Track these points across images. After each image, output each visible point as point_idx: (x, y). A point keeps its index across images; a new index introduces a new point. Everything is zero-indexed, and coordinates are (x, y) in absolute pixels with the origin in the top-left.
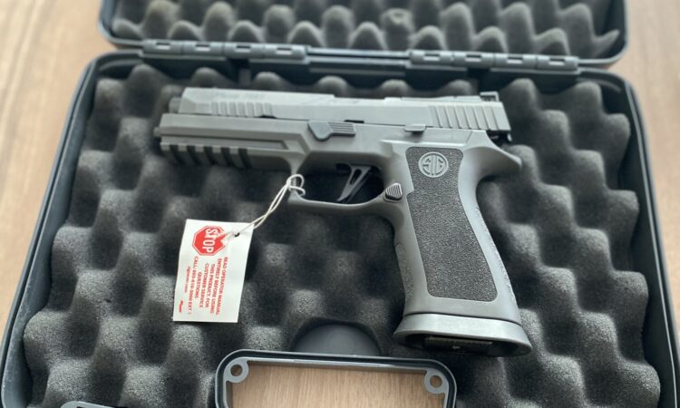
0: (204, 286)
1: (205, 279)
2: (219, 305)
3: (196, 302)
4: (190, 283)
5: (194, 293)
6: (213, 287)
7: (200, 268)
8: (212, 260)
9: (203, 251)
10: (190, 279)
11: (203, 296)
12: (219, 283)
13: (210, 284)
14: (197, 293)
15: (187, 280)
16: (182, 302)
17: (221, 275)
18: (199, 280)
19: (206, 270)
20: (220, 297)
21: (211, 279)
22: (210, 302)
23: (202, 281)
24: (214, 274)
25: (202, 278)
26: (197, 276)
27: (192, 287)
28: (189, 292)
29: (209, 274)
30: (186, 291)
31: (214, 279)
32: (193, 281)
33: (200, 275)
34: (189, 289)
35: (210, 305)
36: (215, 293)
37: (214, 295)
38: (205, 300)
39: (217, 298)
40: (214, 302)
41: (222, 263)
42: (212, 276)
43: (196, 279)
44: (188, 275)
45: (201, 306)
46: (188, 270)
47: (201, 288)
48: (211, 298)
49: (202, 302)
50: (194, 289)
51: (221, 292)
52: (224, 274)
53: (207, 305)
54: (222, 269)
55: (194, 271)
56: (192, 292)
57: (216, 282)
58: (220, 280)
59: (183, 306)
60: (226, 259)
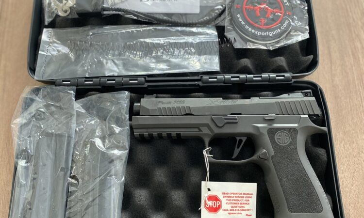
0: (238, 203)
1: (235, 204)
2: (248, 194)
3: (247, 207)
4: (237, 212)
5: (242, 209)
6: (239, 199)
7: (229, 207)
8: (224, 201)
9: (220, 207)
10: (235, 212)
11: (243, 204)
12: (237, 195)
13: (237, 200)
14: (242, 207)
15: (235, 213)
16: (247, 215)
17: (232, 195)
18: (235, 207)
19: (230, 203)
20: (244, 194)
21: (235, 200)
22: (246, 199)
23: (236, 205)
24: (232, 199)
25: (234, 205)
26: (233, 208)
27: (239, 210)
28: (242, 212)
29: (232, 202)
30: (241, 213)
31: (234, 198)
32: (235, 210)
33: (232, 207)
34: (240, 212)
35: (248, 199)
36: (242, 197)
37: (243, 197)
38: (246, 202)
39: (244, 196)
40: (247, 197)
41: (226, 195)
42: (233, 200)
43: (235, 209)
44: (233, 213)
45: (249, 204)
46: (230, 214)
47: (239, 205)
48: (244, 199)
49: (247, 204)
50: (240, 209)
51: (241, 194)
52: (232, 194)
53: (249, 200)
54: (229, 195)
55: (230, 210)
56: (241, 210)
57: (236, 197)
58: (235, 195)
59: (249, 214)
60: (223, 193)
